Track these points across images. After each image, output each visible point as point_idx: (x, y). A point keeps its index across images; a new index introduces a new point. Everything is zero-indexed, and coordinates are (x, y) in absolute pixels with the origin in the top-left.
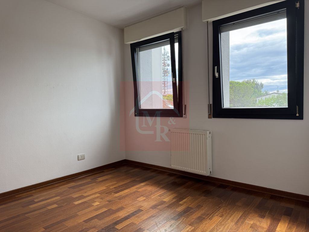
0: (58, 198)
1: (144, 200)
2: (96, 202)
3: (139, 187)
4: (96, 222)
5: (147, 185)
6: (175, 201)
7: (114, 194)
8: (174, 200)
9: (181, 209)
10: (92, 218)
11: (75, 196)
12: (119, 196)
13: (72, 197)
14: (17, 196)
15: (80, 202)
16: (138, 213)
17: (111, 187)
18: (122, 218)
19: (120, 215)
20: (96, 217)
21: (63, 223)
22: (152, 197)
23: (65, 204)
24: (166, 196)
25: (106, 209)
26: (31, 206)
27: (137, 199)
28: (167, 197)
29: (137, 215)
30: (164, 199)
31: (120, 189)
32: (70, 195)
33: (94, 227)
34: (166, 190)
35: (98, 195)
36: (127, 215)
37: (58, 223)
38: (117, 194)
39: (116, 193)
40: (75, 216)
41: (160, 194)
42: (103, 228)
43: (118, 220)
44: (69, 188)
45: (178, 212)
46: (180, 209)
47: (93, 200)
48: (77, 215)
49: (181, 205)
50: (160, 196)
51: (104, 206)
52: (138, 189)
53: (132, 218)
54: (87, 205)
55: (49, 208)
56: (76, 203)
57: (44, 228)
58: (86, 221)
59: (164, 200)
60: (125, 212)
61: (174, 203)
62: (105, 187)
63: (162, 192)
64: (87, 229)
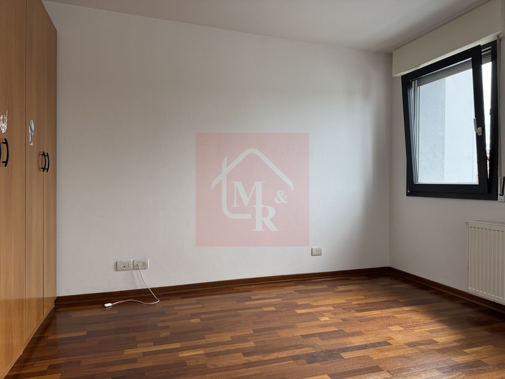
0: (279, 300)
1: (400, 331)
2: (325, 316)
3: (399, 311)
4: (317, 341)
5: (414, 311)
6: (457, 346)
7: (355, 313)
8: (455, 344)
9: (463, 360)
10: (313, 335)
11: (300, 302)
12: (360, 317)
13: (295, 303)
14: (234, 288)
15: (303, 311)
16: (381, 346)
17: (353, 303)
18: (355, 346)
19: (353, 341)
20: (319, 335)
21: (276, 331)
22: (415, 331)
23: (285, 309)
24: (442, 334)
25: (336, 329)
26: (247, 303)
27: (389, 328)
28: (444, 336)
29: (380, 348)
30: (436, 337)
31: (365, 308)
32: (294, 301)
33: (312, 346)
34: (447, 326)
35: (332, 308)
36: (363, 344)
37: (269, 329)
38: (359, 314)
39: (358, 311)
40: (292, 326)
41: (432, 329)
42: (323, 350)
43: (348, 346)
44: (295, 291)
45: (455, 362)
46: (459, 359)
47: (322, 314)
48: (296, 327)
49: (466, 354)
50: (431, 332)
51: (335, 325)
52: (396, 314)
53: (370, 349)
54: (313, 317)
55: (265, 309)
56: (299, 311)
57: (253, 330)
58: (304, 336)
59: (435, 339)
60: (362, 340)
61: (453, 347)
62: (345, 300)
63: (437, 326)
64: (303, 345)
